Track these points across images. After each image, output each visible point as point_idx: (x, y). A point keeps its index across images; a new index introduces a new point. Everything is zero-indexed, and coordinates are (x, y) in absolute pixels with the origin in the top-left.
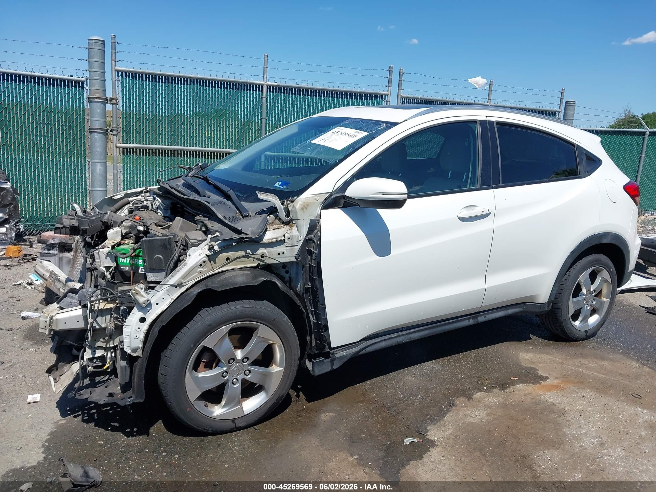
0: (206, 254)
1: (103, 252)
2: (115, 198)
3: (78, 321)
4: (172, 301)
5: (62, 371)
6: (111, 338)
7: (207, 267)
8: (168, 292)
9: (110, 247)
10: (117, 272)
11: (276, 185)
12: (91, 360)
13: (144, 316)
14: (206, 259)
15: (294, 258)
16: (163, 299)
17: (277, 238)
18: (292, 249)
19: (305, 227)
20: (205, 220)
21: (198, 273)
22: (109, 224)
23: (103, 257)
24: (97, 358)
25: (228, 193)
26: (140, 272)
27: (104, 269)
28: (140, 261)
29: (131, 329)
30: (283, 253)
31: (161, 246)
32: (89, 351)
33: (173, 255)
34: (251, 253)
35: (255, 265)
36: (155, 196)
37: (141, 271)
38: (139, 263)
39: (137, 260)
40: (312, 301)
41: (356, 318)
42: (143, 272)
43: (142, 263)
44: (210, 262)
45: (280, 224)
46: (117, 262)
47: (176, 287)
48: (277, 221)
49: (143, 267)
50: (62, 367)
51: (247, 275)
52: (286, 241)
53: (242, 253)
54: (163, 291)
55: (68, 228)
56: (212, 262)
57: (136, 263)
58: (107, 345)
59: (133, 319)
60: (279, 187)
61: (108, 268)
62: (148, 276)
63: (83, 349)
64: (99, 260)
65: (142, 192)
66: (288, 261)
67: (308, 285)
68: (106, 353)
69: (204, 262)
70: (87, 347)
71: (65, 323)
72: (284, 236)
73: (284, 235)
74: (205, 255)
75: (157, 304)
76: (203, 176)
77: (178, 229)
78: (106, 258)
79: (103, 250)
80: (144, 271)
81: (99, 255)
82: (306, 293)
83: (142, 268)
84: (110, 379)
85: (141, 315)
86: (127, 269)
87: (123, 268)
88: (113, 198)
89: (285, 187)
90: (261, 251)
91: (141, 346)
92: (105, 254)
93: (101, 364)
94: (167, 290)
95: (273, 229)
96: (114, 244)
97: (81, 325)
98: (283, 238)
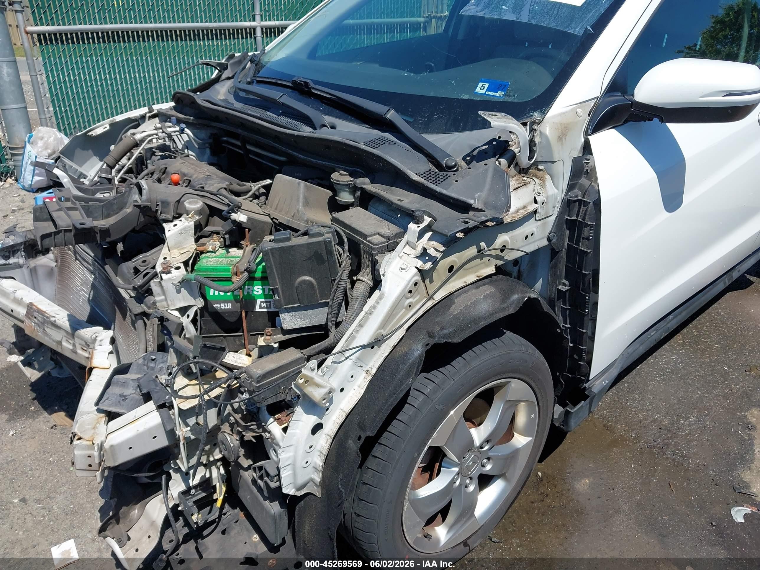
0: (416, 268)
1: (170, 279)
2: (94, 135)
3: (155, 437)
4: (370, 378)
5: (130, 521)
6: (215, 445)
7: (419, 294)
8: (360, 363)
9: (182, 265)
10: (206, 314)
11: (478, 90)
12: (186, 493)
13: (319, 421)
14: (418, 278)
15: (546, 239)
16: (352, 377)
17: (524, 207)
18: (544, 224)
19: (565, 175)
20: (364, 184)
21: (406, 309)
22: (154, 209)
23: (170, 289)
24: (195, 487)
25: (388, 116)
26: (257, 309)
27: (177, 314)
28: (256, 288)
29: (296, 452)
30: (532, 234)
31: (309, 259)
32: (176, 477)
33: (339, 275)
34: (486, 249)
35: (491, 270)
36: (183, 126)
37: (260, 307)
38: (255, 293)
39: (250, 287)
40: (568, 311)
41: (626, 324)
42: (265, 310)
43: (261, 292)
44: (424, 282)
45: (515, 175)
46: (204, 297)
47: (372, 348)
48: (512, 170)
49: (263, 300)
50: (128, 513)
51: (492, 295)
52: (539, 210)
53: (472, 251)
54: (349, 362)
55: (70, 231)
56: (427, 281)
57: (248, 292)
58: (208, 457)
59: (298, 431)
60: (488, 93)
61: (183, 310)
62: (284, 319)
63: (164, 477)
64: (163, 297)
65: (143, 118)
66: (536, 247)
67: (564, 284)
68: (208, 470)
69: (416, 284)
70: (171, 471)
71: (130, 448)
72: (536, 202)
73: (535, 198)
74: (416, 270)
75: (342, 390)
76: (294, 82)
77: (301, 204)
78: (179, 291)
79: (169, 275)
80: (267, 308)
81: (162, 287)
82: (558, 299)
83: (261, 302)
84: (225, 514)
85: (312, 420)
86: (230, 306)
87: (219, 306)
88: (90, 134)
89: (503, 93)
90: (502, 239)
91: (318, 478)
92: (176, 282)
93: (204, 494)
94: (358, 358)
95: (514, 190)
96: (185, 258)
97: (162, 442)
98: (535, 206)
